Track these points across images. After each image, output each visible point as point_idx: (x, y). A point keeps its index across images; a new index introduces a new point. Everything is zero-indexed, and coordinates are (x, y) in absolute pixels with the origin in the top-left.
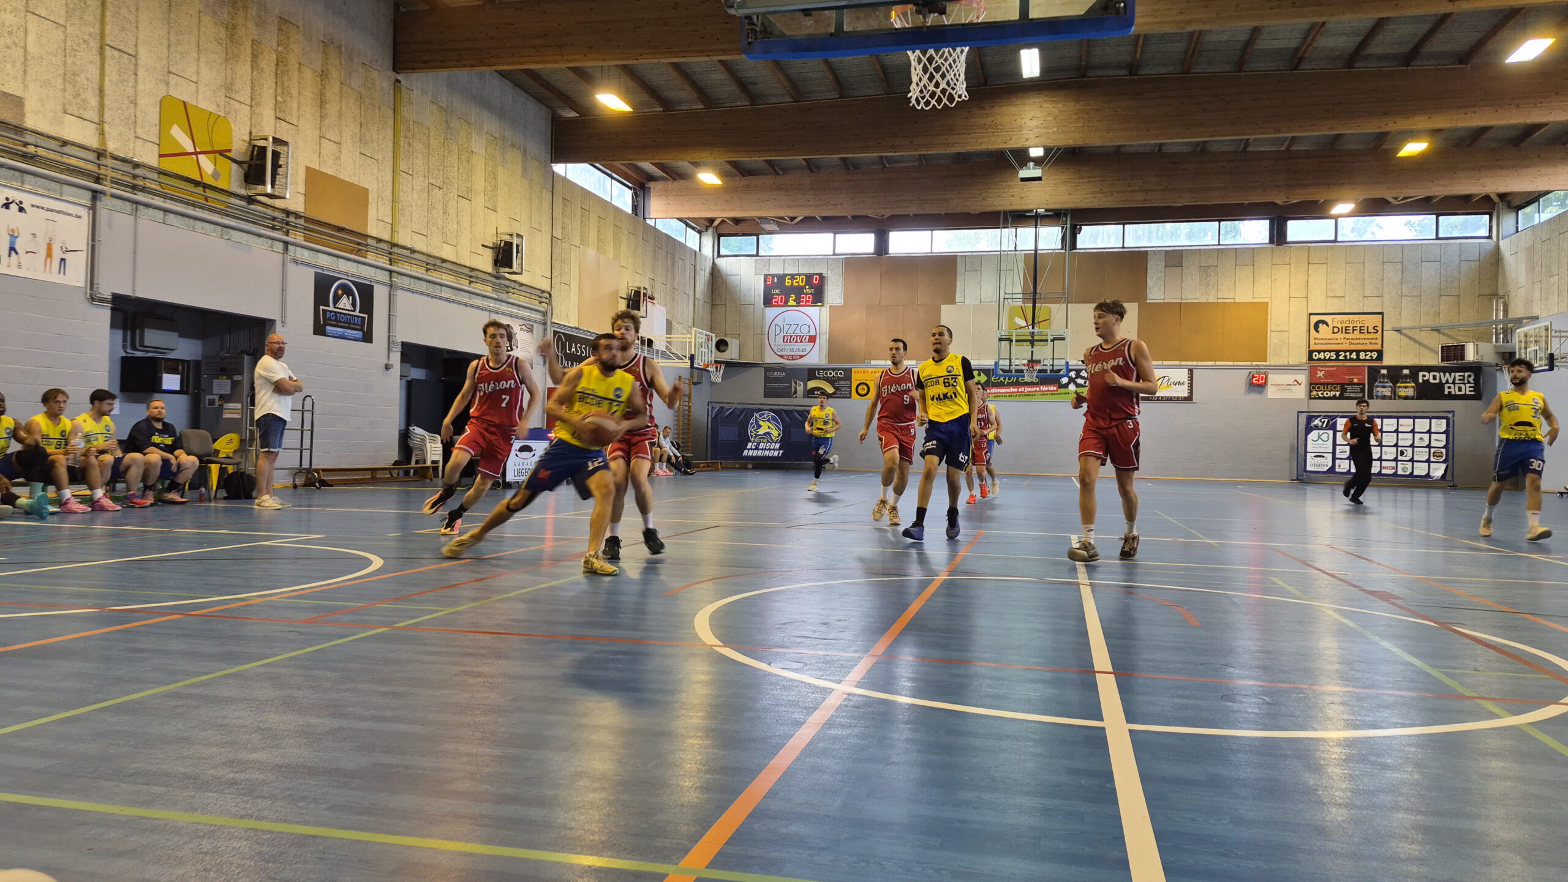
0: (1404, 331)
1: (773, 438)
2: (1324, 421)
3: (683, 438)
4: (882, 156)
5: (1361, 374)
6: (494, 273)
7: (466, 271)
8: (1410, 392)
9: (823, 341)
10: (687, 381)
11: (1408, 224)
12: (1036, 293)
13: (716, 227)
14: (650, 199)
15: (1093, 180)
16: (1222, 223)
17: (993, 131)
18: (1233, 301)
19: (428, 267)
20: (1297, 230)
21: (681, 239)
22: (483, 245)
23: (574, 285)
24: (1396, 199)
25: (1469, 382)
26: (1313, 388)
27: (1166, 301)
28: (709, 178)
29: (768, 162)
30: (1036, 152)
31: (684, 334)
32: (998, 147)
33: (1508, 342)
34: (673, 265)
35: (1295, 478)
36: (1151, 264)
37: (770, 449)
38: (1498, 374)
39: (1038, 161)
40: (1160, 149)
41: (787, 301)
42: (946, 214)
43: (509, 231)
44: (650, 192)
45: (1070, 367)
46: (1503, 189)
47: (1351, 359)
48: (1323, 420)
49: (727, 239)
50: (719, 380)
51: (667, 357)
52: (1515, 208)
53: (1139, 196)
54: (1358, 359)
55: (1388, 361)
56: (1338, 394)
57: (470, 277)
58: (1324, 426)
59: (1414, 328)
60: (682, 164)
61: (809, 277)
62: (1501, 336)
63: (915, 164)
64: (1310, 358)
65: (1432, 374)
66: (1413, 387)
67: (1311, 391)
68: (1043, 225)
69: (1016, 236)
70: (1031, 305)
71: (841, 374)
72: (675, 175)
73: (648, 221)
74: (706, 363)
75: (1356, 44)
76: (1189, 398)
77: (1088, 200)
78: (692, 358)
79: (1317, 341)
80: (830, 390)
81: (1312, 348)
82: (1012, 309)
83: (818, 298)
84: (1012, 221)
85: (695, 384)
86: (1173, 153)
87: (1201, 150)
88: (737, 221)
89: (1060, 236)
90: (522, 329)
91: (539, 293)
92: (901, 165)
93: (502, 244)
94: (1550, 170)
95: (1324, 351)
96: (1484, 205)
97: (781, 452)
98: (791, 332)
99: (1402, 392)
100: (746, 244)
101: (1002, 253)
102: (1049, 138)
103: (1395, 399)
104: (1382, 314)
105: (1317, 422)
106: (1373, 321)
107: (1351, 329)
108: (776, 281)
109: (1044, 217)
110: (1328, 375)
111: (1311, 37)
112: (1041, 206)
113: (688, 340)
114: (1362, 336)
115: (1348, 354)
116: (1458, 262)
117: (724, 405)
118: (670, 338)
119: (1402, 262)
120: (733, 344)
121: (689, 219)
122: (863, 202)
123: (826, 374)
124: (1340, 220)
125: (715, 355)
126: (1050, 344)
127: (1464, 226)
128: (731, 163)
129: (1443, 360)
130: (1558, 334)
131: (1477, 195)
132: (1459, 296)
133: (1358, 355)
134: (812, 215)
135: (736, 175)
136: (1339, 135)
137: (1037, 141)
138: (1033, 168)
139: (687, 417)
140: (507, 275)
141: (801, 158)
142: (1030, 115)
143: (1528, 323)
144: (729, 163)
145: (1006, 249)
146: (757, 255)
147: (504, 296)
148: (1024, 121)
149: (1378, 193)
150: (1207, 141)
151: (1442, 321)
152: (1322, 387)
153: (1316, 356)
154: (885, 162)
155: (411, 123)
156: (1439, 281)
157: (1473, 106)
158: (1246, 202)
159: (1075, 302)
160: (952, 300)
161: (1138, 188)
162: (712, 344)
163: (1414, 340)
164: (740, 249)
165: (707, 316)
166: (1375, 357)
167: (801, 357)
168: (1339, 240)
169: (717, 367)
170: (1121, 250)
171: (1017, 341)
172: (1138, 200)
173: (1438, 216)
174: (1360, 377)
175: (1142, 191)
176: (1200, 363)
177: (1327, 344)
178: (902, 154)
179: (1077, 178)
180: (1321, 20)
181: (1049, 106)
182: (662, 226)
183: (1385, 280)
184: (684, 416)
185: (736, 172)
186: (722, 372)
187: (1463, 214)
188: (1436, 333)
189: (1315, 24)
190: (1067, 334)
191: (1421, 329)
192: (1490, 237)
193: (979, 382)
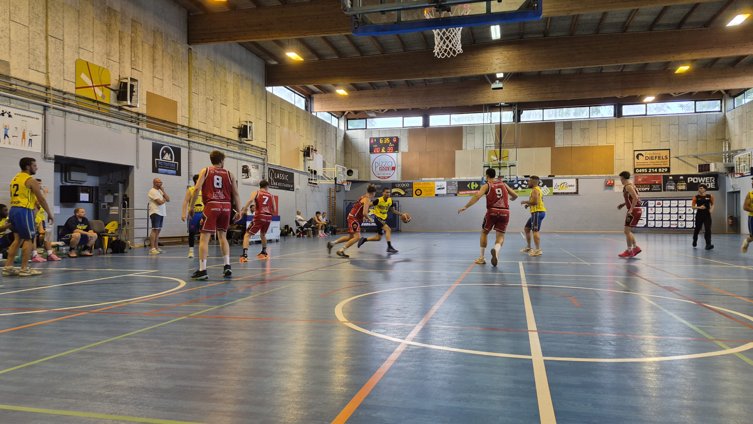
0: (680, 158)
2: (642, 203)
3: (332, 218)
4: (425, 79)
5: (660, 179)
6: (239, 140)
7: (225, 140)
8: (684, 187)
9: (399, 169)
10: (334, 190)
11: (682, 106)
12: (501, 144)
13: (346, 115)
14: (313, 103)
15: (528, 88)
16: (591, 107)
17: (479, 66)
18: (597, 145)
19: (207, 138)
20: (627, 110)
21: (329, 122)
22: (233, 127)
23: (278, 145)
24: (675, 94)
25: (712, 182)
27: (564, 146)
28: (341, 92)
29: (371, 84)
30: (500, 75)
31: (331, 168)
32: (481, 73)
33: (731, 162)
34: (325, 134)
36: (557, 128)
38: (726, 177)
39: (501, 80)
40: (560, 73)
41: (381, 151)
42: (457, 106)
43: (246, 120)
44: (313, 99)
45: (518, 179)
46: (727, 88)
47: (655, 172)
49: (351, 121)
50: (349, 190)
51: (324, 179)
52: (733, 96)
53: (550, 95)
54: (658, 172)
55: (672, 173)
56: (648, 189)
57: (228, 143)
59: (685, 156)
60: (329, 85)
61: (391, 139)
62: (727, 159)
63: (441, 82)
64: (635, 172)
65: (694, 178)
66: (685, 185)
68: (504, 111)
69: (491, 116)
70: (499, 149)
71: (408, 185)
72: (325, 91)
73: (313, 114)
74: (343, 181)
75: (653, 20)
76: (577, 193)
77: (526, 98)
78: (336, 179)
79: (638, 164)
80: (403, 193)
81: (635, 167)
82: (490, 151)
83: (396, 148)
84: (489, 109)
85: (337, 191)
86: (566, 74)
87: (580, 72)
88: (356, 112)
89: (512, 116)
90: (253, 167)
91: (261, 150)
92: (434, 83)
93: (243, 126)
94: (749, 78)
95: (642, 169)
96: (718, 96)
98: (383, 165)
99: (680, 188)
100: (360, 123)
101: (484, 124)
102: (506, 68)
103: (676, 191)
104: (669, 150)
106: (665, 153)
107: (654, 157)
108: (375, 141)
109: (504, 106)
110: (644, 180)
111: (632, 16)
112: (502, 101)
113: (333, 170)
114: (660, 161)
115: (653, 169)
116: (705, 123)
117: (351, 202)
118: (325, 169)
119: (678, 124)
120: (355, 172)
121: (333, 112)
122: (417, 101)
123: (401, 185)
124: (648, 104)
125: (347, 177)
126: (508, 168)
127: (709, 107)
128: (353, 85)
129: (699, 171)
131: (714, 91)
132: (706, 140)
133: (658, 170)
134: (392, 108)
135: (354, 90)
136: (647, 63)
137: (500, 70)
138: (499, 83)
139: (334, 208)
140: (245, 141)
141: (386, 81)
142: (496, 58)
143: (740, 152)
144: (352, 84)
145: (486, 123)
146: (366, 128)
147: (244, 152)
148: (493, 60)
149: (666, 91)
150: (582, 68)
151: (698, 152)
152: (641, 186)
153: (637, 171)
154: (426, 82)
155: (197, 69)
156: (696, 133)
157: (711, 48)
158: (602, 97)
159: (521, 148)
160: (460, 148)
161: (549, 92)
162: (345, 172)
163: (685, 162)
164: (357, 126)
165: (343, 159)
166: (666, 171)
167: (389, 177)
168: (647, 114)
169: (348, 183)
170: (542, 122)
172: (550, 97)
173: (695, 101)
174: (659, 181)
175: (552, 93)
176: (582, 176)
177: (643, 165)
178: (435, 78)
179: (520, 87)
180: (636, 8)
181: (505, 53)
182: (319, 116)
183: (671, 133)
184: (332, 207)
185: (355, 88)
186: (350, 185)
187: (708, 100)
188: (696, 159)
189: (633, 10)
190: (517, 163)
191: (688, 156)
192: (721, 111)
193: (474, 187)
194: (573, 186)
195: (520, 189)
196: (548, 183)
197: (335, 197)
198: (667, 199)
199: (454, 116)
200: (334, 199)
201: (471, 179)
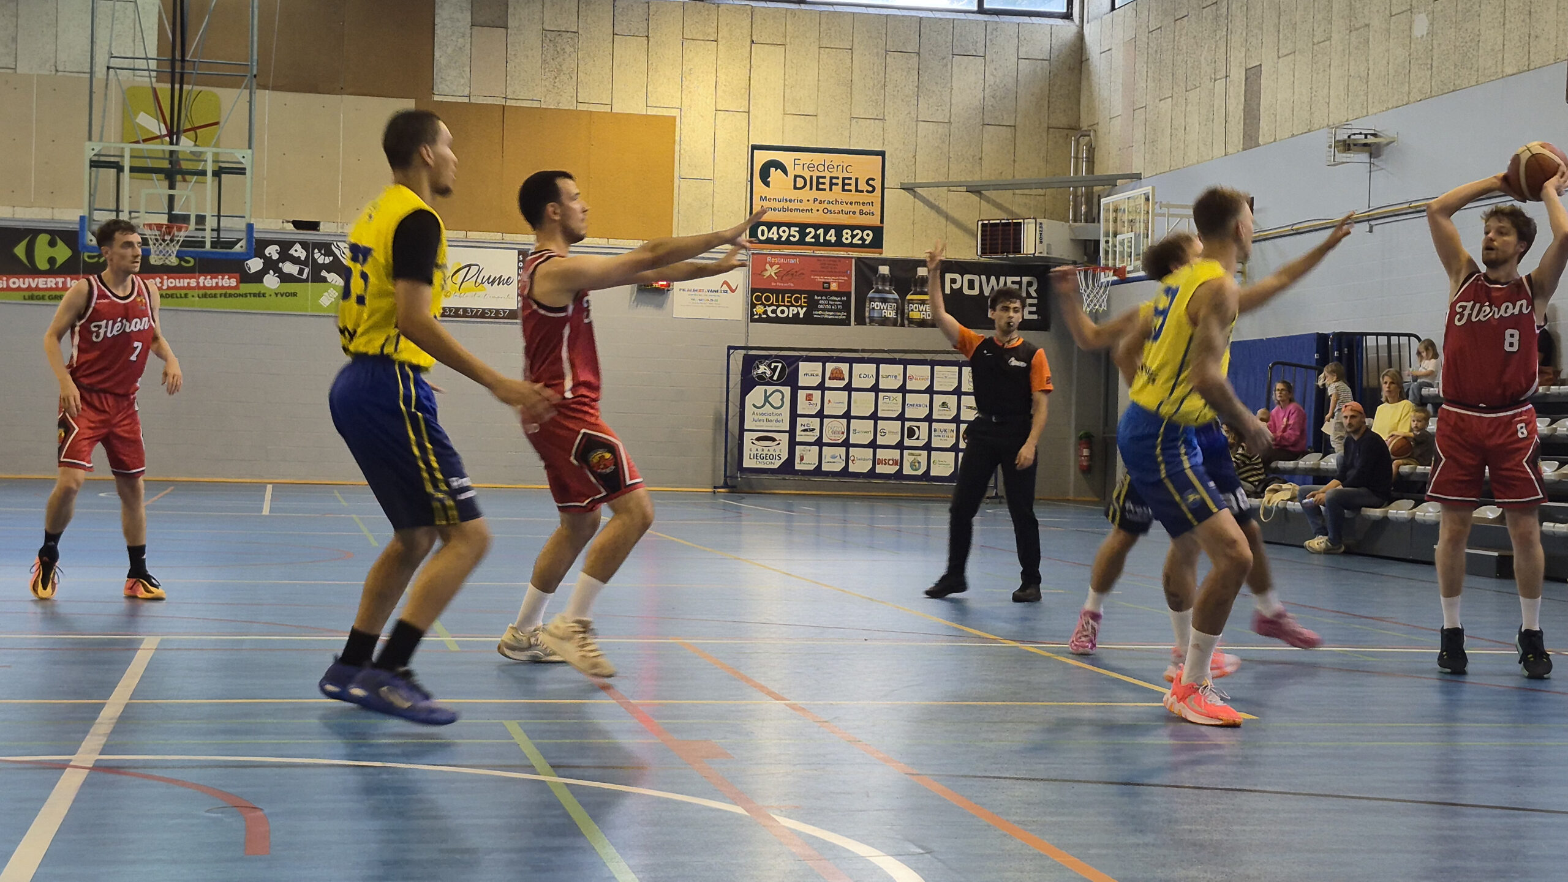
0: (919, 190)
2: (776, 367)
12: (184, 61)
18: (607, 109)
26: (758, 298)
27: (473, 101)
33: (1093, 221)
35: (722, 483)
36: (441, 20)
45: (264, 236)
47: (827, 243)
48: (772, 367)
54: (839, 243)
55: (892, 249)
56: (802, 312)
58: (775, 378)
59: (937, 185)
62: (1082, 209)
65: (967, 277)
67: (753, 306)
70: (172, 87)
79: (766, 205)
82: (127, 93)
95: (779, 225)
99: (916, 313)
103: (903, 325)
104: (882, 154)
105: (762, 369)
106: (865, 168)
107: (827, 181)
110: (784, 273)
114: (846, 197)
115: (821, 231)
116: (1014, 58)
119: (919, 54)
126: (210, 179)
129: (984, 252)
132: (1015, 126)
133: (839, 235)
151: (985, 174)
152: (773, 298)
153: (763, 233)
156: (980, 96)
163: (937, 209)
166: (868, 240)
171: (133, 170)
174: (842, 280)
177: (784, 210)
183: (889, 88)
188: (974, 198)
190: (252, 160)
191: (949, 185)
192: (1068, 16)
194: (508, 282)
195: (271, 281)
198: (866, 355)
201: (33, 217)
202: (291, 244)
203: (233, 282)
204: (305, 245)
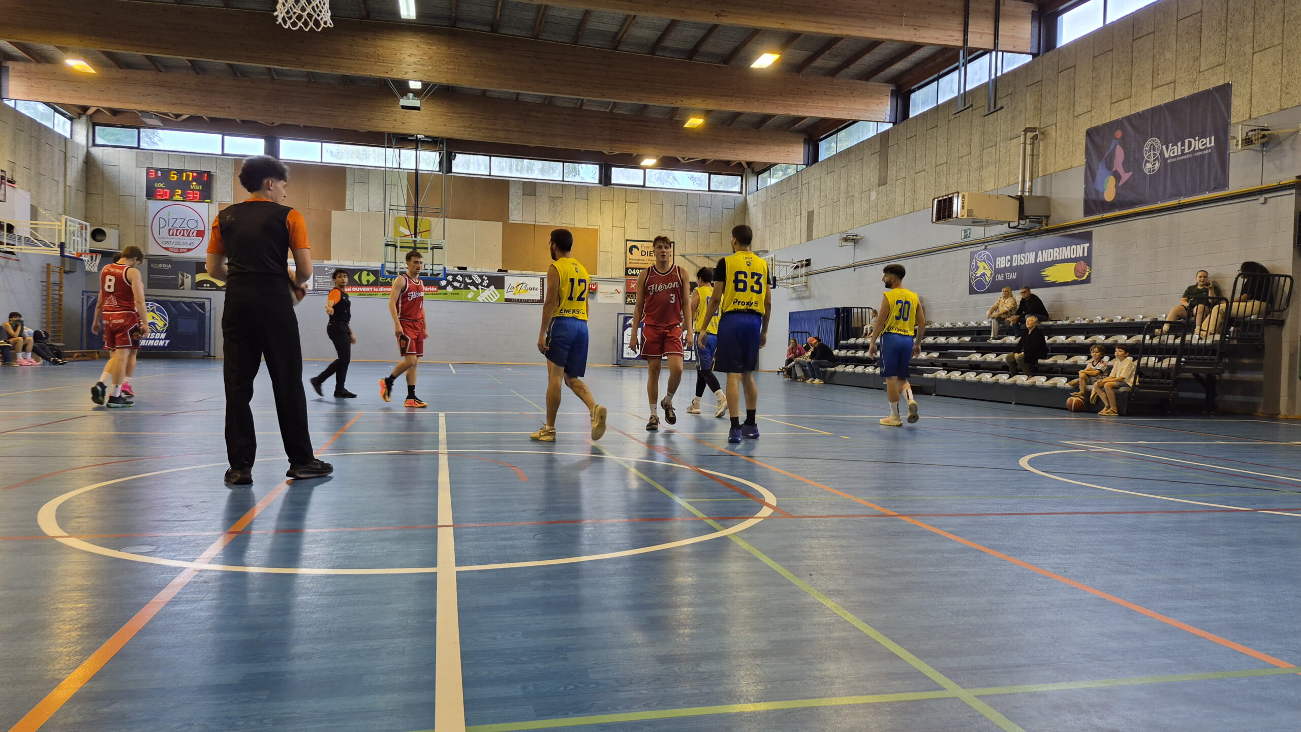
0: (687, 256)
1: (158, 328)
3: (54, 329)
4: (269, 68)
10: (58, 270)
11: (691, 178)
12: (417, 207)
13: (91, 116)
14: (10, 78)
15: (464, 115)
16: (565, 164)
17: (376, 60)
18: (573, 226)
20: (619, 175)
21: (48, 124)
24: (684, 158)
26: (628, 296)
27: (524, 222)
28: (77, 64)
29: (149, 58)
30: (415, 85)
31: (52, 221)
32: (380, 75)
34: (38, 150)
35: (615, 364)
36: (512, 192)
37: (155, 339)
39: (416, 93)
40: (517, 98)
41: (172, 196)
42: (335, 129)
44: (10, 70)
45: (447, 272)
46: (750, 159)
49: (104, 130)
51: (32, 244)
52: (756, 173)
53: (502, 134)
59: (693, 254)
60: (47, 47)
61: (200, 173)
63: (303, 79)
64: (627, 274)
67: (627, 298)
68: (423, 149)
69: (400, 156)
70: (414, 217)
72: (39, 57)
73: (6, 102)
74: (80, 251)
75: (656, 38)
77: (462, 132)
78: (62, 246)
81: (628, 266)
83: (206, 194)
84: (396, 142)
85: (66, 272)
86: (528, 102)
87: (549, 102)
88: (114, 112)
89: (438, 160)
92: (289, 78)
94: (777, 148)
95: (636, 269)
96: (738, 169)
97: (167, 341)
98: (177, 225)
100: (127, 136)
101: (387, 169)
102: (425, 75)
105: (630, 321)
108: (159, 175)
109: (423, 142)
111: (626, 26)
112: (420, 132)
113: (57, 227)
116: (721, 209)
118: (36, 224)
119: (687, 206)
120: (113, 234)
121: (58, 104)
122: (252, 108)
124: (647, 170)
125: (90, 244)
126: (429, 251)
127: (726, 183)
128: (109, 55)
130: (778, 263)
131: (734, 161)
132: (721, 233)
134: (198, 115)
135: (111, 67)
136: (646, 105)
137: (416, 75)
138: (413, 99)
139: (57, 306)
141: (184, 58)
142: (410, 51)
144: (104, 53)
145: (391, 166)
146: (138, 148)
148: (403, 56)
149: (671, 153)
150: (553, 97)
151: (711, 250)
152: (634, 296)
153: (630, 272)
154: (274, 73)
156: (709, 222)
157: (731, 96)
158: (583, 149)
159: (452, 218)
160: (341, 207)
161: (500, 128)
162: (86, 233)
164: (118, 140)
165: (81, 205)
167: (189, 250)
168: (647, 185)
169: (92, 257)
170: (488, 177)
171: (401, 247)
172: (500, 137)
173: (710, 174)
175: (505, 130)
177: (638, 263)
178: (292, 68)
179: (453, 113)
180: (633, 13)
181: (425, 46)
182: (23, 108)
183: (676, 219)
184: (53, 304)
185: (112, 63)
186: (98, 262)
187: (725, 175)
188: (707, 259)
189: (628, 16)
190: (445, 244)
191: (697, 254)
192: (741, 193)
193: (368, 281)
194: (536, 289)
195: (449, 289)
196: (497, 282)
197: (60, 285)
199: (329, 147)
200: (57, 288)
201: (361, 265)
202: (457, 275)
203: (435, 289)
204: (462, 276)
